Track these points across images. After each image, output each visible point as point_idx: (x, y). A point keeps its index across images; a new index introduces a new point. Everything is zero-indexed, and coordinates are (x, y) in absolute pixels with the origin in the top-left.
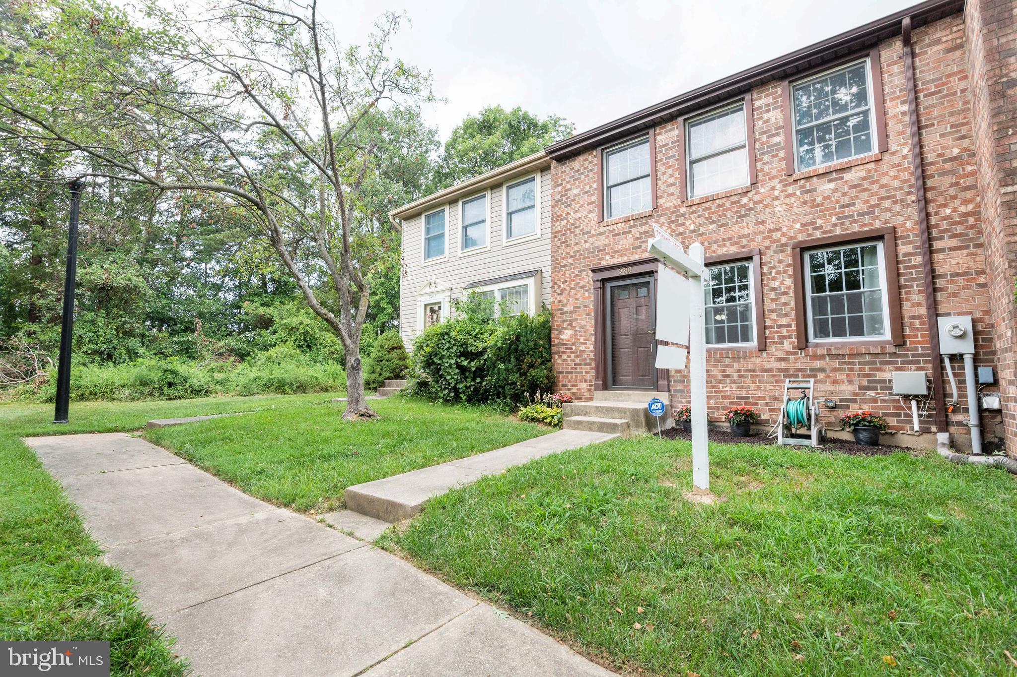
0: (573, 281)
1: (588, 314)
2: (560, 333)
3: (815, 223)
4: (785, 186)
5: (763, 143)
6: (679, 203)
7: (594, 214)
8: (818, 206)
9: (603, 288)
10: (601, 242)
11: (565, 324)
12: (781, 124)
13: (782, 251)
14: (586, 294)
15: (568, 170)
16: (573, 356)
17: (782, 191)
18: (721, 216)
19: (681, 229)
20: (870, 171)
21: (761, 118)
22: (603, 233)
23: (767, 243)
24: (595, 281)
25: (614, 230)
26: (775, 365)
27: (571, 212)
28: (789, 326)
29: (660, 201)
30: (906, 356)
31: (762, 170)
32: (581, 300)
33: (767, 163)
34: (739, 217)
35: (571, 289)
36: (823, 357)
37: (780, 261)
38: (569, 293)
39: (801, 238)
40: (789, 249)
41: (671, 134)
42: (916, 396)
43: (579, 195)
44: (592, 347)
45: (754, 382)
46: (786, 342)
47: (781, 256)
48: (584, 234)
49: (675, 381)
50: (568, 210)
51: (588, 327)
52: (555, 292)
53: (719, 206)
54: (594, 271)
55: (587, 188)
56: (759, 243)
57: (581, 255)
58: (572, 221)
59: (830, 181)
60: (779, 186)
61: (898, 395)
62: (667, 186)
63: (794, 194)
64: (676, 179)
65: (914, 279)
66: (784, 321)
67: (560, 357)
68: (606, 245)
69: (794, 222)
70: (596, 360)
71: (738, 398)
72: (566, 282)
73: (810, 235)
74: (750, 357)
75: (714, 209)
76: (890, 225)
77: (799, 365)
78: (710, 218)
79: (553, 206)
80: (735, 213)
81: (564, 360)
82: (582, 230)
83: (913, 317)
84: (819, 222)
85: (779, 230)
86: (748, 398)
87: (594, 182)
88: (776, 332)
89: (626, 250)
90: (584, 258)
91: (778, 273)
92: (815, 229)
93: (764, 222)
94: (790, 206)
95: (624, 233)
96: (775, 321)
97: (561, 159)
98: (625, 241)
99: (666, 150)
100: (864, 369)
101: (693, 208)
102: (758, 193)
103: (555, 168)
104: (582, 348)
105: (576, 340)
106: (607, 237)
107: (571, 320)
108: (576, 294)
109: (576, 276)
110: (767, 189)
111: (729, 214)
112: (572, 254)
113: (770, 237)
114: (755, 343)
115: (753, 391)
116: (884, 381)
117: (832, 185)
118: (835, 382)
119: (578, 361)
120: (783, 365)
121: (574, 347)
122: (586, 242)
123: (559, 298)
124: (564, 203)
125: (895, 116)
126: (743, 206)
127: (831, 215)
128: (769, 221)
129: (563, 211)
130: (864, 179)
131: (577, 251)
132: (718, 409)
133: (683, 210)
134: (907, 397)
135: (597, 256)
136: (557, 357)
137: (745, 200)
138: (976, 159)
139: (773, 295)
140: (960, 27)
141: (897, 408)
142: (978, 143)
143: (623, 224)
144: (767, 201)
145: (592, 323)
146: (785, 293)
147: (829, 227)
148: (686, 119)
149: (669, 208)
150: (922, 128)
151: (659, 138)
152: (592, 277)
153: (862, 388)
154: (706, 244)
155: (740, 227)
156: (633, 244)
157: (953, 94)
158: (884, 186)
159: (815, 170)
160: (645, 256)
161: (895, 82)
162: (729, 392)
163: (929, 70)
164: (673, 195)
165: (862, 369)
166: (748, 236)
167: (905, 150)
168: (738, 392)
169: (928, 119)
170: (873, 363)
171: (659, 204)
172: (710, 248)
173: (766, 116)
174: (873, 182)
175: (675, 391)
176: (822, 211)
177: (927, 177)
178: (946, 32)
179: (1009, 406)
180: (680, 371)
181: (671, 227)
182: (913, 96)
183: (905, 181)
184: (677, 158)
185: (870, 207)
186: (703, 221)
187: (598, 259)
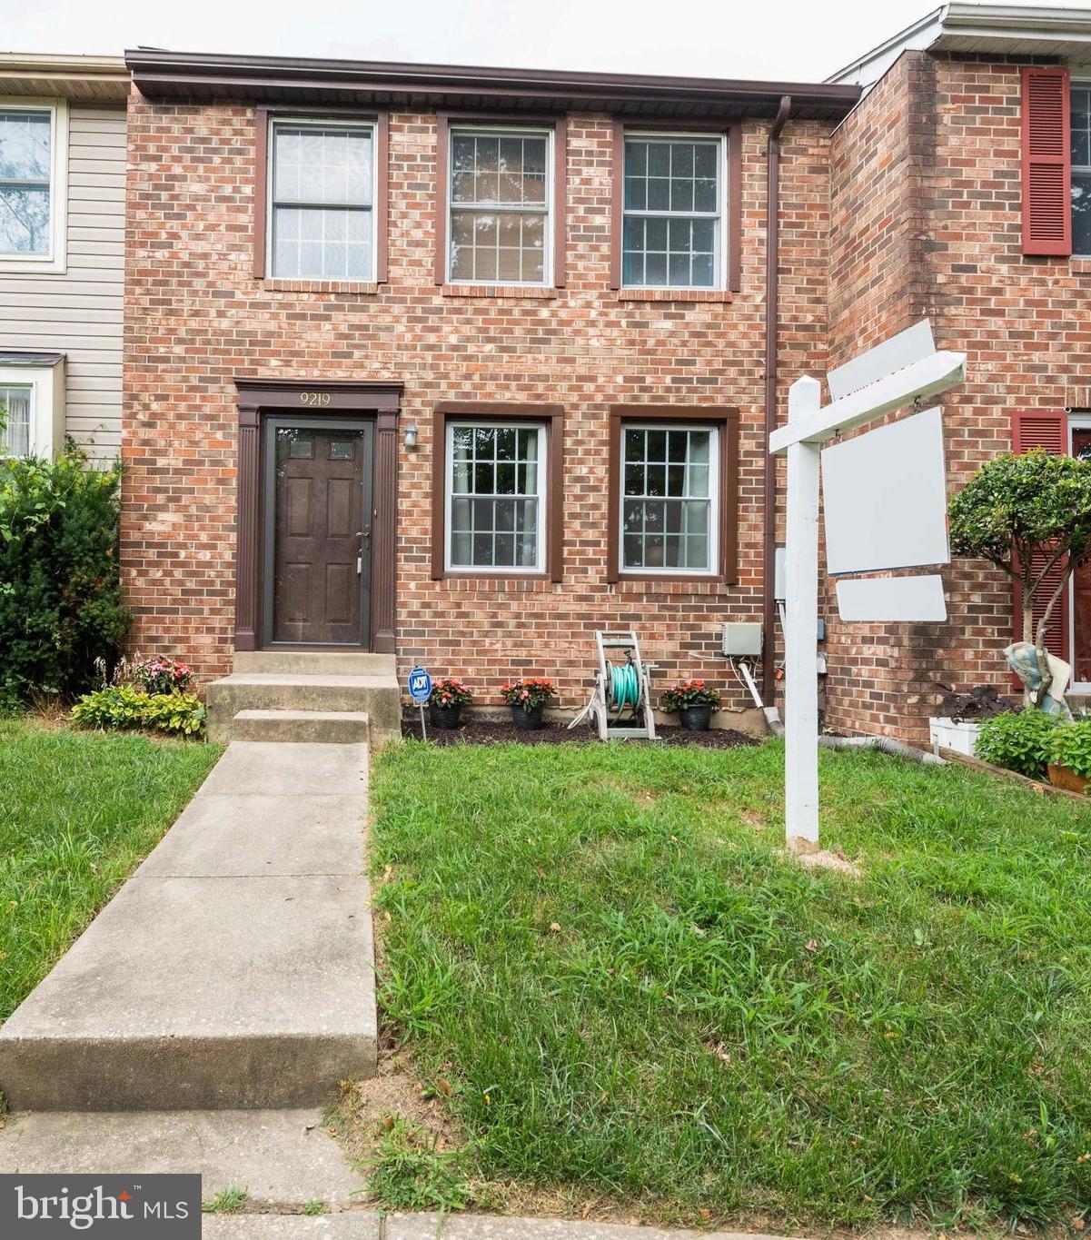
0: (183, 398)
1: (221, 482)
2: (145, 518)
3: (642, 380)
4: (606, 305)
5: (578, 219)
6: (431, 285)
7: (243, 257)
8: (649, 352)
9: (261, 428)
10: (259, 323)
11: (160, 499)
12: (607, 195)
13: (595, 417)
14: (219, 435)
15: (176, 129)
16: (178, 573)
17: (601, 314)
18: (505, 331)
19: (432, 338)
20: (716, 316)
21: (579, 172)
22: (266, 305)
23: (574, 398)
24: (242, 409)
25: (290, 306)
26: (572, 608)
27: (184, 234)
28: (597, 543)
29: (395, 271)
30: (737, 600)
31: (574, 267)
32: (205, 445)
33: (581, 257)
34: (534, 341)
35: (180, 417)
36: (638, 597)
37: (592, 434)
38: (172, 426)
39: (622, 400)
40: (605, 414)
41: (420, 138)
42: (747, 657)
43: (206, 199)
44: (228, 557)
45: (540, 636)
46: (591, 569)
47: (592, 425)
48: (217, 294)
49: (407, 633)
50: (174, 225)
51: (220, 511)
52: (133, 416)
53: (502, 312)
54: (242, 385)
55: (228, 190)
56: (560, 395)
57: (208, 342)
58: (185, 256)
59: (668, 316)
60: (596, 303)
61: (728, 656)
62: (410, 244)
63: (617, 324)
64: (426, 233)
65: (753, 491)
66: (591, 535)
67: (141, 573)
68: (271, 334)
69: (616, 371)
70: (238, 584)
71: (514, 662)
72: (164, 398)
73: (635, 398)
74: (538, 593)
75: (493, 315)
76: (733, 405)
77: (607, 609)
78: (486, 330)
79: (132, 205)
80: (529, 331)
81: (154, 582)
82: (211, 284)
83: (749, 545)
84: (649, 380)
85: (592, 379)
86: (530, 662)
87: (247, 181)
88: (579, 553)
89: (319, 355)
90: (215, 351)
91: (587, 452)
92: (643, 389)
93: (571, 361)
94: (612, 341)
95: (315, 317)
96: (578, 533)
97: (159, 96)
98: (316, 335)
99: (411, 168)
100: (688, 617)
101: (457, 303)
102: (565, 305)
103: (140, 111)
104: (206, 556)
105: (188, 537)
106: (275, 316)
107: (176, 490)
108: (192, 430)
109: (192, 389)
110: (580, 302)
111: (518, 331)
112: (182, 333)
113: (579, 388)
114: (541, 567)
115: (538, 651)
116: (709, 636)
117: (668, 325)
118: (652, 637)
119: (191, 584)
120: (583, 608)
121: (183, 554)
122: (221, 314)
123: (145, 433)
124: (164, 207)
125: (751, 241)
126: (541, 322)
127: (665, 372)
128: (580, 361)
129: (162, 226)
130: (709, 326)
131: (198, 332)
132: (480, 682)
133: (437, 301)
134: (737, 659)
135: (249, 353)
136: (134, 572)
137: (544, 313)
138: (830, 336)
139: (577, 490)
140: (828, 142)
141: (721, 674)
142: (845, 314)
143: (314, 297)
144: (579, 324)
145: (233, 502)
146: (595, 489)
147: (661, 391)
148: (451, 121)
149: (411, 290)
150: (779, 271)
151: (396, 137)
152: (235, 399)
153: (684, 646)
154: (476, 378)
155: (535, 359)
156: (333, 346)
157: (814, 235)
158: (731, 344)
159: (651, 293)
160: (360, 376)
161: (755, 190)
162: (500, 653)
163: (792, 189)
164: (421, 265)
165: (685, 618)
166: (546, 378)
167: (759, 298)
168: (515, 653)
169: (786, 261)
170: (700, 609)
171: (391, 275)
172: (482, 386)
173: (587, 172)
174: (719, 335)
175: (406, 652)
176: (654, 362)
177: (779, 346)
178: (813, 142)
179: (854, 669)
180: (416, 614)
181: (413, 330)
182: (773, 219)
183: (755, 345)
184: (430, 192)
185: (712, 372)
186: (473, 333)
187: (252, 362)
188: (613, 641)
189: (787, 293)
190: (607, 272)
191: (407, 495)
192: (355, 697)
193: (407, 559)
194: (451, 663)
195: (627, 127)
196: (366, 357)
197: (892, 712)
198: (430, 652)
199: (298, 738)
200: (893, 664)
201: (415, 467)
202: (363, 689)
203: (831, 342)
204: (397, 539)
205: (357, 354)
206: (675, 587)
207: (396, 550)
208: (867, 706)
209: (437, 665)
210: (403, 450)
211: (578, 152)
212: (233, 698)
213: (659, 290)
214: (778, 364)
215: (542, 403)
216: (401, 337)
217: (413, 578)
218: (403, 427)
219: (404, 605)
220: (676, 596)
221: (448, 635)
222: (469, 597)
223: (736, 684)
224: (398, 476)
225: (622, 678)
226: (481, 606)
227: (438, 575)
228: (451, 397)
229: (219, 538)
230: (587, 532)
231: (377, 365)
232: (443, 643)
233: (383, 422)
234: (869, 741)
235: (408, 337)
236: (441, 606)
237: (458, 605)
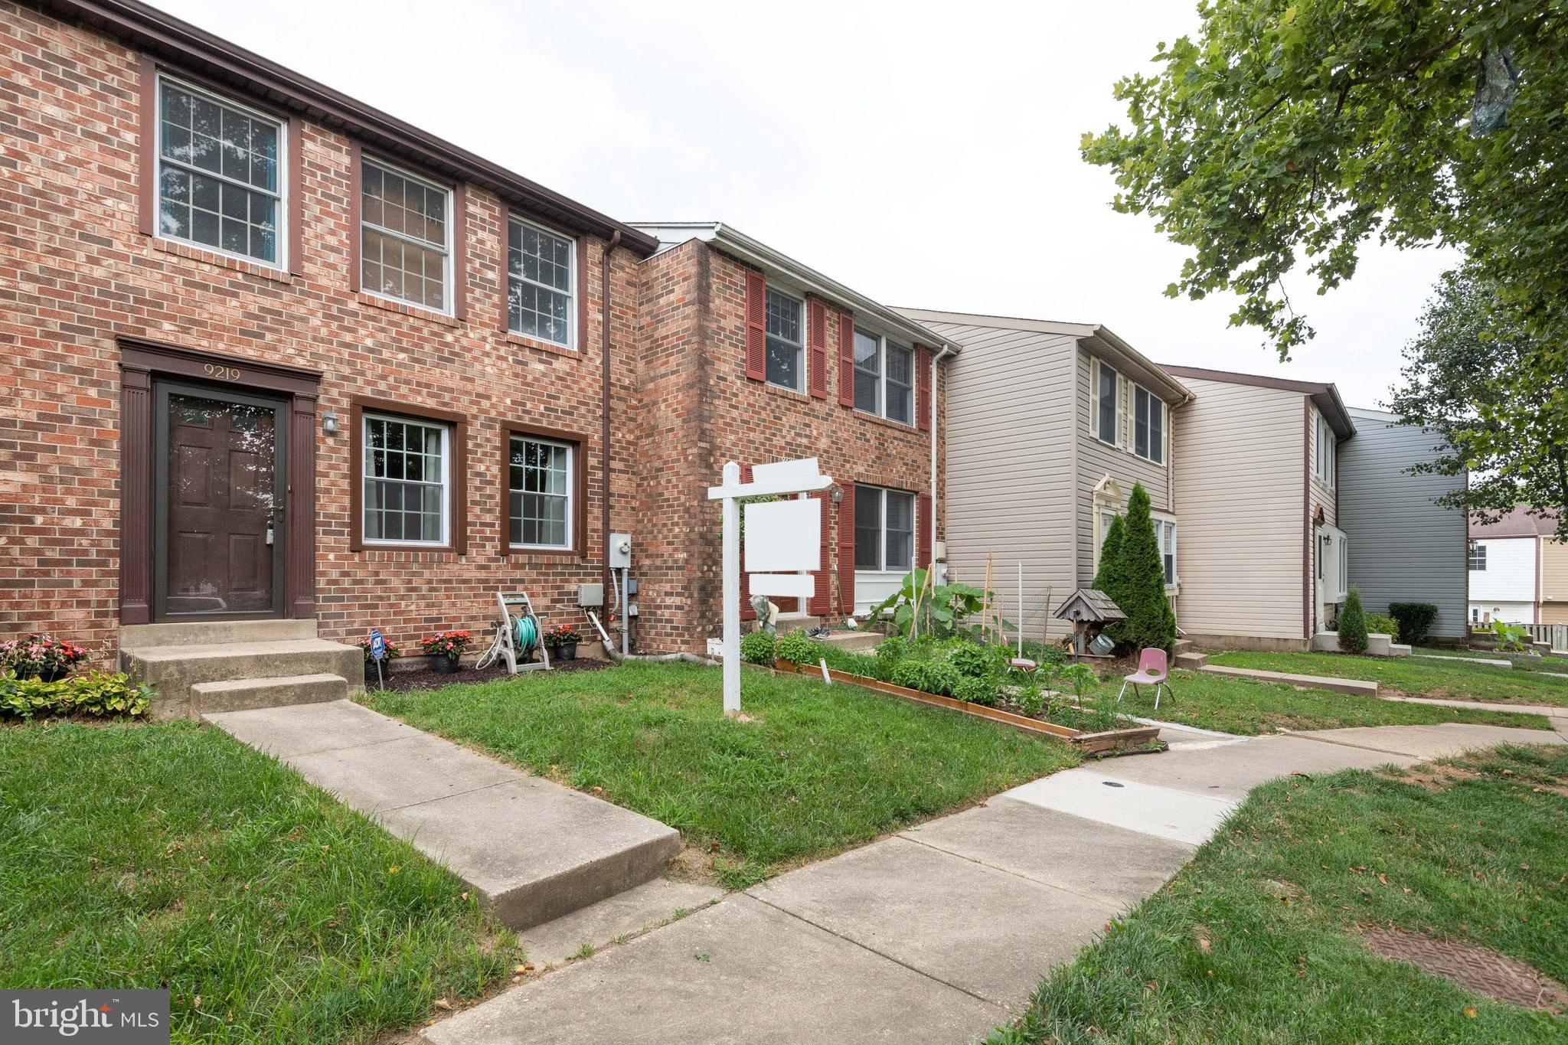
0: (37, 344)
1: (93, 443)
3: (524, 405)
4: (497, 342)
5: (474, 269)
6: (346, 290)
7: (123, 206)
8: (528, 385)
9: (154, 393)
10: (147, 282)
12: (497, 257)
13: (490, 427)
14: (92, 392)
16: (33, 541)
17: (494, 349)
18: (417, 345)
19: (348, 337)
20: (572, 368)
21: (475, 232)
22: (156, 265)
23: (474, 410)
24: (125, 369)
25: (187, 272)
26: (474, 574)
27: (34, 157)
28: (492, 525)
29: (308, 267)
30: (586, 568)
31: (472, 306)
32: (71, 400)
33: (478, 300)
34: (441, 358)
35: (31, 364)
36: (522, 566)
37: (488, 440)
39: (510, 417)
40: (498, 426)
41: (333, 154)
42: (594, 607)
43: (69, 128)
45: (448, 597)
46: (488, 545)
47: (488, 434)
48: (87, 237)
49: (325, 599)
53: (413, 328)
54: (124, 343)
55: (101, 128)
56: (462, 406)
57: (74, 287)
58: (35, 183)
59: (541, 361)
60: (490, 340)
61: (583, 606)
62: (324, 247)
63: (505, 359)
64: (341, 242)
65: (596, 493)
66: (488, 518)
68: (164, 297)
69: (505, 394)
71: (426, 620)
73: (519, 417)
74: (447, 563)
75: (405, 330)
76: (583, 432)
77: (500, 575)
78: (400, 341)
80: (437, 350)
82: (78, 224)
83: (594, 531)
84: (529, 406)
85: (488, 398)
86: (440, 619)
87: (128, 127)
88: (479, 532)
89: (224, 328)
90: (85, 300)
92: (525, 412)
93: (471, 380)
94: (502, 371)
96: (478, 517)
98: (220, 309)
100: (556, 580)
101: (371, 312)
102: (466, 335)
104: (74, 523)
105: (46, 500)
106: (168, 279)
107: (26, 447)
109: (51, 335)
110: (478, 336)
111: (427, 348)
112: (34, 269)
113: (478, 403)
114: (445, 541)
115: (447, 610)
116: (569, 593)
117: (541, 367)
119: (53, 553)
120: (483, 574)
121: (39, 519)
122: (93, 260)
125: (592, 320)
126: (447, 345)
127: (540, 401)
128: (478, 382)
130: (568, 374)
131: (59, 273)
132: (397, 638)
133: (353, 305)
134: (588, 609)
135: (134, 310)
137: (449, 338)
138: (639, 396)
139: (477, 482)
140: (636, 267)
141: (577, 620)
142: (651, 386)
143: (217, 270)
144: (477, 353)
145: (114, 465)
146: (491, 483)
147: (536, 415)
148: (364, 150)
149: (326, 289)
150: (611, 346)
151: (309, 145)
152: (114, 356)
153: (554, 601)
154: (391, 380)
155: (442, 373)
156: (241, 323)
157: (629, 327)
158: (582, 390)
159: (529, 341)
160: (272, 358)
161: (595, 286)
162: (414, 613)
163: (617, 292)
164: (336, 269)
165: (554, 581)
166: (451, 390)
167: (598, 362)
168: (427, 612)
169: (613, 340)
170: (563, 574)
171: (305, 270)
172: (397, 388)
173: (481, 234)
174: (575, 382)
175: (324, 616)
176: (532, 393)
177: (611, 397)
178: (628, 264)
179: (659, 612)
180: (335, 582)
181: (329, 326)
182: (605, 310)
183: (596, 393)
184: (344, 206)
185: (571, 407)
186: (388, 341)
187: (138, 320)
188: (512, 600)
189: (615, 362)
190: (497, 317)
191: (326, 475)
192: (320, 661)
193: (325, 533)
194: (370, 623)
195: (510, 210)
196: (280, 341)
197: (687, 637)
198: (350, 615)
199: (277, 703)
200: (687, 608)
201: (332, 450)
202: (328, 653)
203: (640, 401)
204: (316, 514)
205: (269, 336)
206: (548, 559)
207: (315, 524)
208: (667, 634)
209: (356, 626)
210: (320, 433)
211: (474, 217)
212: (183, 672)
213: (536, 339)
214: (611, 409)
215: (449, 410)
216: (316, 329)
217: (332, 549)
218: (321, 414)
219: (323, 574)
220: (548, 566)
221: (366, 600)
222: (387, 567)
223: (588, 626)
224: (316, 457)
225: (525, 627)
226: (397, 574)
227: (357, 548)
228: (368, 392)
229: (95, 504)
230: (485, 516)
231: (291, 351)
232: (361, 607)
233: (300, 405)
234: (679, 655)
235: (324, 332)
236: (360, 574)
237: (377, 574)
